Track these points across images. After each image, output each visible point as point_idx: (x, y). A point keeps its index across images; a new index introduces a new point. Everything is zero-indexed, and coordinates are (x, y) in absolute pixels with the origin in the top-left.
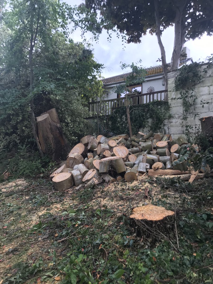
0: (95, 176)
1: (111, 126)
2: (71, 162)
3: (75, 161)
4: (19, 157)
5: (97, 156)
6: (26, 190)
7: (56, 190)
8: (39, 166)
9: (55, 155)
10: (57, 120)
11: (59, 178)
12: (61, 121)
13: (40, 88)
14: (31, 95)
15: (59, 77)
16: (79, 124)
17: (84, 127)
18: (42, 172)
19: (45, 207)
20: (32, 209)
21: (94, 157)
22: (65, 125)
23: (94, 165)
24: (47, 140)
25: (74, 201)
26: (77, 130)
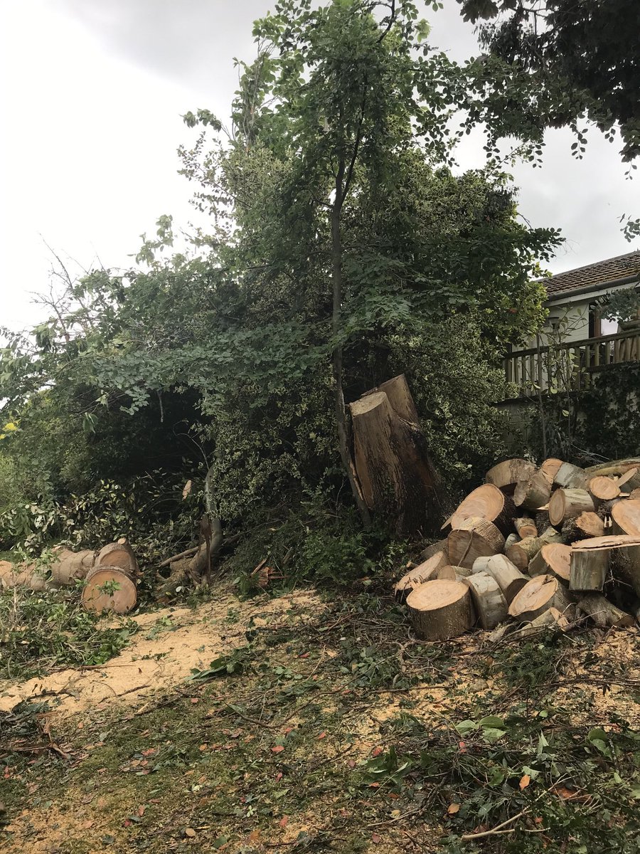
0: (557, 602)
1: (583, 430)
2: (463, 544)
3: (476, 544)
4: (301, 522)
5: (551, 532)
6: (326, 628)
7: (421, 636)
8: (359, 552)
9: (404, 518)
10: (409, 410)
11: (429, 598)
12: (420, 415)
13: (369, 315)
14: (339, 338)
15: (420, 278)
16: (476, 423)
17: (494, 431)
18: (366, 571)
19: (393, 692)
20: (351, 696)
21: (539, 534)
22: (433, 427)
23: (547, 561)
24: (382, 473)
25: (490, 683)
26: (471, 442)
